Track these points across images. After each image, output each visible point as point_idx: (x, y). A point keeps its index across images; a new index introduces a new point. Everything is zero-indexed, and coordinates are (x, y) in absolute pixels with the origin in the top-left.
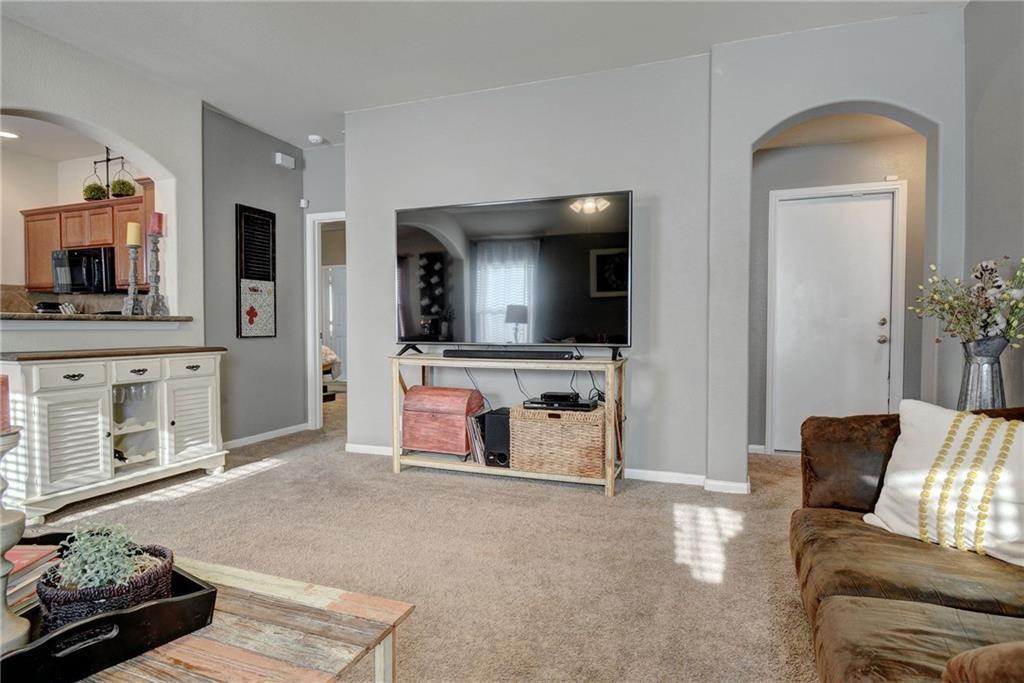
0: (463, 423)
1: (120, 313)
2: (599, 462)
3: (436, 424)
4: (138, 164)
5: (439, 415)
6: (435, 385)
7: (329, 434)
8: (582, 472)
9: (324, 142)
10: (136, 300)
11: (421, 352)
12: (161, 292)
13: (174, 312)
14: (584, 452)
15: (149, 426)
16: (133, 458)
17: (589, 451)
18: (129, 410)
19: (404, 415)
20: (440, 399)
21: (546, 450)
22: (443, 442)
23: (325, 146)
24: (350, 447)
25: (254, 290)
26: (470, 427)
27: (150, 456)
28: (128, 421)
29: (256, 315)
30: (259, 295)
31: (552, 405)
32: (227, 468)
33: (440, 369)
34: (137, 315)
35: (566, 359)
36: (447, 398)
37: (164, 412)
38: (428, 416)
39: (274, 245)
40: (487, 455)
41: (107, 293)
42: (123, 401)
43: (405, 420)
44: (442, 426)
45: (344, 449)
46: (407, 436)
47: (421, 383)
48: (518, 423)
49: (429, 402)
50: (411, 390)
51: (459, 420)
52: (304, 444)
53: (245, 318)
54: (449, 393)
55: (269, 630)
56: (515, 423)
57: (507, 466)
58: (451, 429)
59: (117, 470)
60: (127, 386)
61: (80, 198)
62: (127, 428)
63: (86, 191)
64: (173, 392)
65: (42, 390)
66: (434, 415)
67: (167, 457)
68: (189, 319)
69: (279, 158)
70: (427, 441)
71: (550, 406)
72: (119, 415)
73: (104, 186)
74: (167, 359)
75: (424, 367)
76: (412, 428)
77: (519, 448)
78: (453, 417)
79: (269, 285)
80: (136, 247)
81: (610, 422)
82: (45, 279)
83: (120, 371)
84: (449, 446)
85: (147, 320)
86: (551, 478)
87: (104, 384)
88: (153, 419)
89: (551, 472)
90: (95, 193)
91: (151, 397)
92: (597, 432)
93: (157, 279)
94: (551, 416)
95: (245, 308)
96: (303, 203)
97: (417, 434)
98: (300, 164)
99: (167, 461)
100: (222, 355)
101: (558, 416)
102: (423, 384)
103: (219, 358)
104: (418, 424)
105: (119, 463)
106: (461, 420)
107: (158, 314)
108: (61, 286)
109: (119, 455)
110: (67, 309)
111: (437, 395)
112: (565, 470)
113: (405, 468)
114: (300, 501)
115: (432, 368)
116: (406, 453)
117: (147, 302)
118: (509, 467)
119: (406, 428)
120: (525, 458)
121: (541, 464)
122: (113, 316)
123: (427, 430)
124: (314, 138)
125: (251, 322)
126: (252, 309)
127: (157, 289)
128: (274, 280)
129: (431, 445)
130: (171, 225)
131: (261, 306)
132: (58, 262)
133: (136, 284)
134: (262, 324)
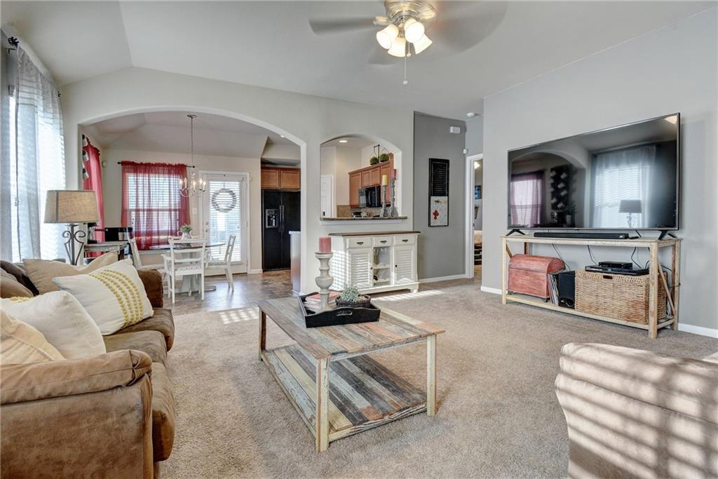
0: (545, 278)
1: (379, 216)
2: (643, 312)
3: (528, 277)
4: (388, 148)
5: (529, 272)
6: (533, 254)
7: (475, 281)
8: (628, 318)
9: (476, 115)
10: (385, 210)
11: (523, 234)
12: (395, 206)
13: (400, 215)
14: (631, 304)
15: (387, 266)
16: (380, 280)
17: (634, 304)
18: (380, 259)
19: (509, 270)
21: (601, 300)
22: (533, 289)
23: (477, 117)
24: (483, 288)
25: (438, 202)
26: (550, 280)
27: (387, 280)
28: (380, 264)
29: (438, 214)
30: (440, 203)
31: (607, 270)
32: (419, 290)
33: (537, 244)
34: (386, 217)
35: (621, 239)
36: (535, 262)
37: (393, 261)
38: (523, 272)
39: (448, 177)
40: (560, 300)
41: (378, 207)
42: (378, 255)
43: (510, 274)
44: (532, 279)
45: (480, 289)
46: (511, 283)
47: (523, 253)
48: (581, 280)
49: (524, 264)
50: (515, 256)
52: (461, 284)
53: (432, 216)
54: (538, 259)
55: (393, 326)
56: (579, 281)
57: (573, 308)
58: (537, 281)
59: (375, 284)
60: (379, 248)
61: (368, 165)
62: (379, 267)
63: (371, 161)
64: (397, 252)
65: (350, 248)
66: (527, 271)
67: (393, 280)
68: (406, 218)
69: (452, 130)
70: (522, 288)
71: (605, 271)
72: (376, 261)
73: (377, 157)
74: (394, 237)
75: (525, 243)
76: (513, 279)
77: (581, 296)
79: (445, 198)
80: (385, 186)
81: (653, 284)
82: (356, 202)
83: (376, 242)
84: (536, 292)
85: (389, 219)
86: (605, 319)
87: (371, 247)
88: (389, 263)
89: (605, 315)
90: (374, 161)
91: (388, 254)
92: (642, 291)
93: (394, 199)
94: (605, 277)
95: (432, 211)
96: (465, 151)
97: (516, 283)
98: (464, 129)
99: (394, 284)
100: (418, 236)
101: (611, 278)
102: (525, 253)
103: (417, 236)
104: (517, 277)
105: (375, 281)
106: (543, 276)
107: (394, 217)
108: (362, 204)
109: (376, 278)
110: (363, 214)
111: (530, 260)
112: (616, 315)
113: (508, 302)
114: (447, 309)
115: (531, 244)
116: (510, 293)
117: (390, 210)
118: (574, 309)
119: (510, 279)
120: (586, 304)
121: (597, 309)
122: (377, 217)
123: (523, 280)
124: (470, 114)
125: (435, 218)
126: (436, 211)
127: (393, 204)
128: (448, 195)
129: (524, 290)
130: (399, 174)
131: (440, 210)
132: (361, 194)
133: (386, 203)
134: (442, 219)
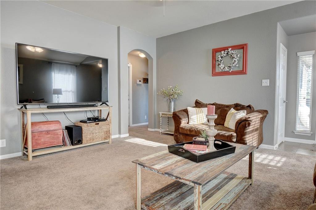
3: (49, 136)
5: (50, 132)
8: (105, 139)
20: (49, 125)
22: (53, 142)
38: (45, 133)
44: (52, 136)
51: (60, 132)
57: (81, 143)
58: (56, 136)
66: (48, 132)
70: (44, 144)
71: (95, 121)
78: (57, 131)
84: (55, 143)
97: (39, 142)
101: (98, 124)
104: (39, 138)
119: (33, 140)
120: (88, 139)
123: (45, 139)
